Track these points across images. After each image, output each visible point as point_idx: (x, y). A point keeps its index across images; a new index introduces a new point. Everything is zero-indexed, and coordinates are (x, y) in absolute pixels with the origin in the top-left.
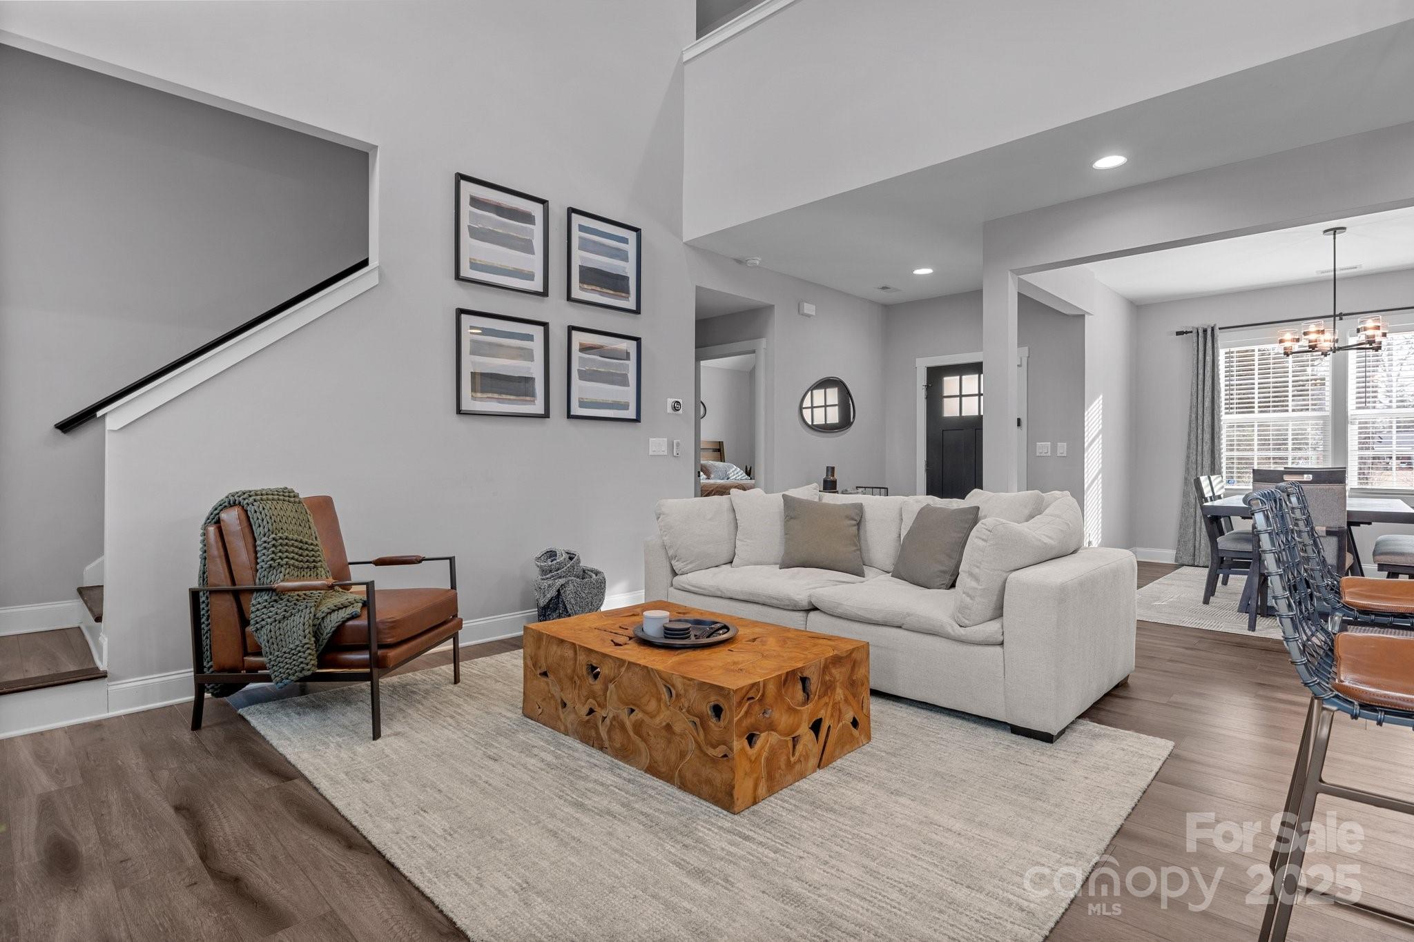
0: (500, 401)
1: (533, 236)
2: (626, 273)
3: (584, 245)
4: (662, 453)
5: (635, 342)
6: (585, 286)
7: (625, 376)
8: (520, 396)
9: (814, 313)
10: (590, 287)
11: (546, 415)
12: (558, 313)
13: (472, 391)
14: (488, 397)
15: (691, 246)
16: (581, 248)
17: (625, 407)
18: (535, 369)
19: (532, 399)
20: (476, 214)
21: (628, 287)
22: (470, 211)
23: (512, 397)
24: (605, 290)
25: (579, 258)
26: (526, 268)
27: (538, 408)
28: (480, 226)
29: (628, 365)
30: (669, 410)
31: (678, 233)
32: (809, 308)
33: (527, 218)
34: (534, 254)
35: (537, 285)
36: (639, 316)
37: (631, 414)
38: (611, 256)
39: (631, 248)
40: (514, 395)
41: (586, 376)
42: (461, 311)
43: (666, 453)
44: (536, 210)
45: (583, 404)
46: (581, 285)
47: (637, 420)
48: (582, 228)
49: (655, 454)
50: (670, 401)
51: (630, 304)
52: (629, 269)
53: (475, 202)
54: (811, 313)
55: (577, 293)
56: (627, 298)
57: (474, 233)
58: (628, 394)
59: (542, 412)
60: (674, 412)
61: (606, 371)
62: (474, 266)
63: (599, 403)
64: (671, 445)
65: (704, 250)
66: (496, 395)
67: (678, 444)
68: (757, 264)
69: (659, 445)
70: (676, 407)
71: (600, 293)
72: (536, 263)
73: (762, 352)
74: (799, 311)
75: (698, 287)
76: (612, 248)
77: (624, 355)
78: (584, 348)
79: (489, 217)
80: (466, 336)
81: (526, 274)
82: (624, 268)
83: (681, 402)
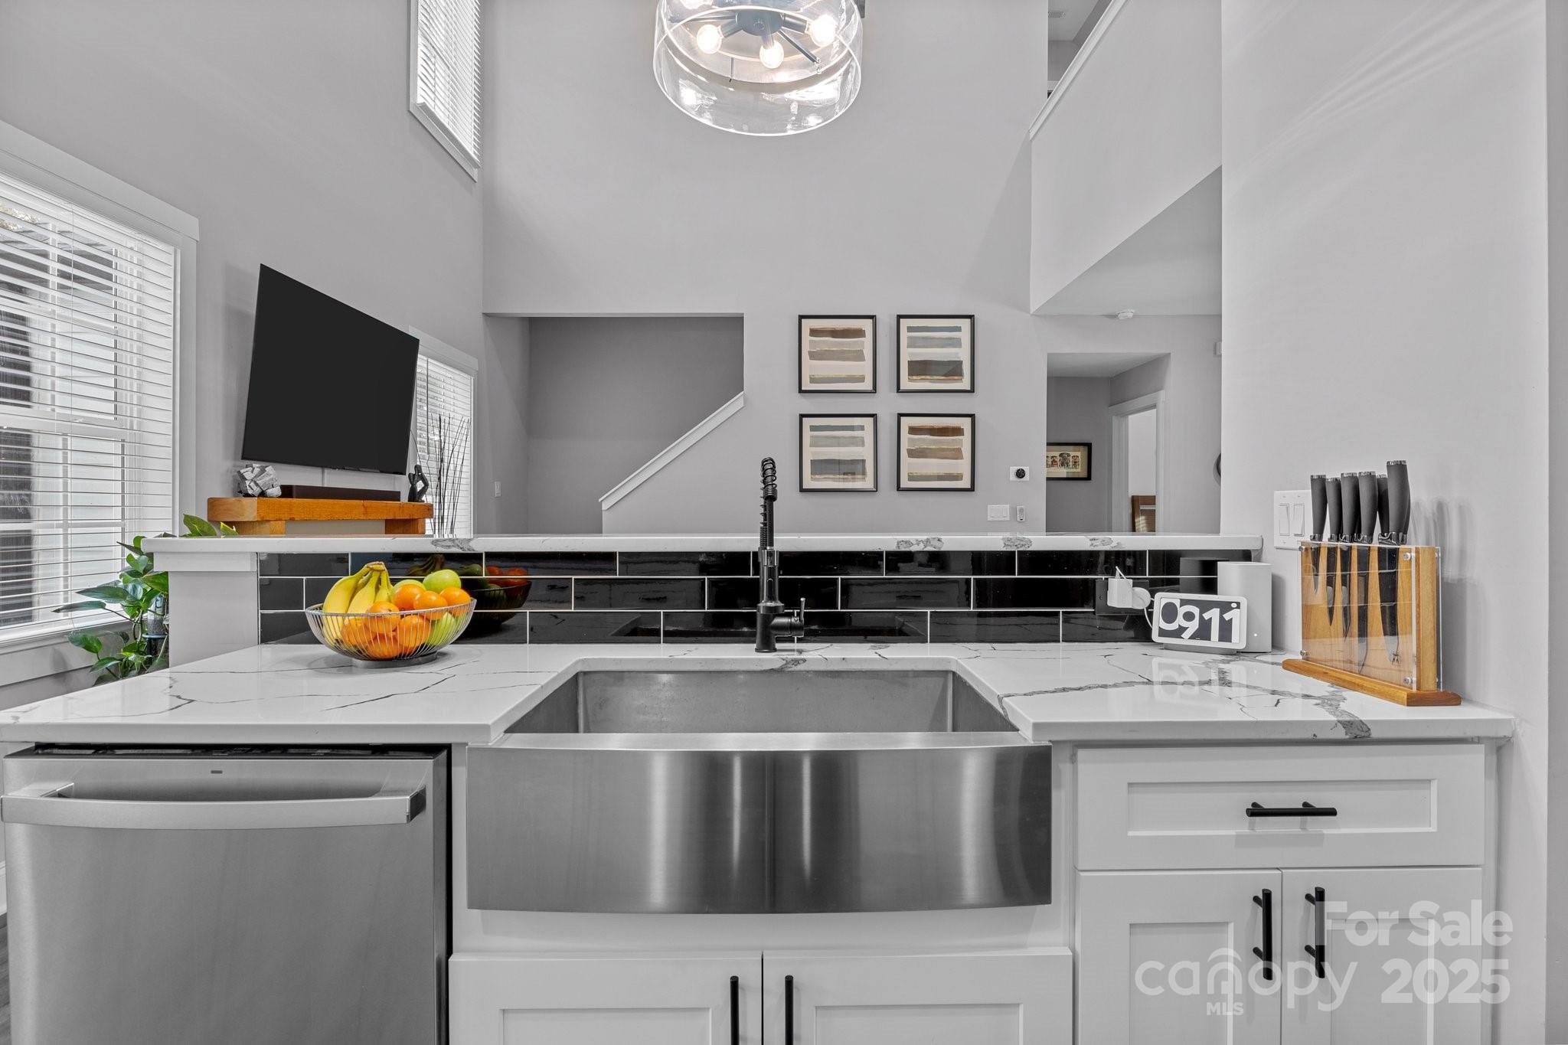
0: (834, 480)
1: (863, 346)
2: (959, 357)
3: (913, 343)
4: (1003, 519)
5: (970, 419)
6: (915, 377)
7: (959, 450)
8: (853, 475)
10: (919, 378)
11: (876, 488)
12: (887, 404)
13: (811, 474)
14: (824, 478)
15: (1036, 315)
16: (909, 346)
17: (957, 477)
18: (866, 453)
20: (815, 342)
21: (961, 370)
22: (809, 340)
23: (845, 477)
24: (935, 377)
25: (907, 355)
26: (857, 373)
27: (868, 483)
28: (818, 349)
29: (961, 440)
30: (1013, 477)
31: (1025, 307)
33: (859, 333)
34: (864, 360)
35: (867, 384)
36: (973, 394)
37: (965, 483)
38: (943, 346)
39: (965, 336)
40: (847, 475)
41: (915, 454)
42: (802, 417)
43: (1008, 518)
44: (867, 325)
45: (911, 478)
46: (910, 377)
47: (972, 489)
48: (911, 329)
49: (993, 519)
50: (1014, 469)
51: (965, 384)
52: (963, 354)
53: (813, 332)
55: (906, 383)
56: (959, 380)
57: (812, 356)
58: (963, 466)
59: (872, 486)
60: (1017, 479)
61: (938, 448)
62: (814, 379)
63: (930, 476)
64: (1014, 511)
65: (1054, 316)
66: (831, 476)
67: (1021, 510)
68: (1130, 315)
69: (999, 511)
70: (1020, 474)
71: (931, 381)
72: (866, 368)
73: (1161, 405)
74: (1215, 353)
75: (1049, 355)
76: (944, 339)
77: (957, 431)
78: (913, 430)
79: (824, 341)
80: (807, 434)
81: (857, 378)
82: (957, 354)
83: (1026, 469)
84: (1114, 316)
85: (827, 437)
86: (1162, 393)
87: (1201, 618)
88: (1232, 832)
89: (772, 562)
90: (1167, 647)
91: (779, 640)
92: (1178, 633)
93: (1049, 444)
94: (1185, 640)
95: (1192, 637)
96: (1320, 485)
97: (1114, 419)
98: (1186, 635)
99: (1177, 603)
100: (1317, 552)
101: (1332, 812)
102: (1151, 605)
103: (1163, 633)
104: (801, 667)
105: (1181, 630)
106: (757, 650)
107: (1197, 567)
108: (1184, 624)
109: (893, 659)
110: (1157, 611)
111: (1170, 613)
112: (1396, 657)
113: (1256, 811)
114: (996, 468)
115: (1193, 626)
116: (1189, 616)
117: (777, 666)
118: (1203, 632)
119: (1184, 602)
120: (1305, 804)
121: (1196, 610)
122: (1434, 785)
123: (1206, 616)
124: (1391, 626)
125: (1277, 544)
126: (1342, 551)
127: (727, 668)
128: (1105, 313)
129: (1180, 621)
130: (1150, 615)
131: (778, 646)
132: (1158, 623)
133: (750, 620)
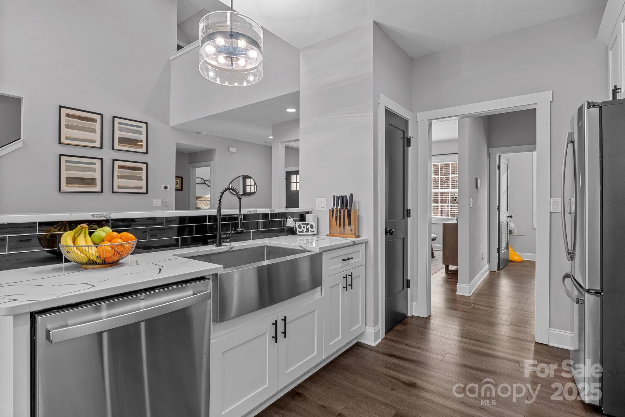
0: (79, 187)
1: (96, 127)
2: (141, 139)
3: (120, 129)
4: (159, 205)
5: (146, 164)
6: (121, 144)
7: (141, 177)
8: (89, 185)
9: (235, 152)
10: (123, 145)
11: (102, 191)
12: (107, 154)
13: (66, 184)
14: (74, 186)
15: (172, 128)
16: (119, 130)
17: (141, 188)
18: (97, 175)
19: (95, 186)
20: (69, 120)
21: (142, 144)
22: (66, 119)
23: (85, 186)
24: (131, 146)
25: (117, 134)
26: (92, 138)
27: (98, 189)
28: (71, 124)
29: (142, 173)
30: (163, 189)
31: (168, 124)
32: (232, 150)
33: (94, 120)
34: (96, 133)
35: (98, 144)
36: (147, 154)
37: (144, 190)
38: (134, 133)
39: (144, 130)
40: (86, 185)
41: (121, 177)
42: (61, 155)
43: (161, 205)
44: (98, 118)
45: (119, 187)
46: (119, 144)
47: (146, 193)
48: (119, 123)
49: (155, 205)
50: (163, 186)
51: (144, 150)
52: (143, 138)
53: (68, 115)
54: (234, 151)
55: (117, 146)
56: (142, 148)
57: (67, 127)
58: (143, 183)
59: (100, 190)
60: (165, 190)
61: (131, 175)
62: (67, 138)
63: (128, 187)
64: (163, 202)
65: (180, 129)
66: (78, 185)
67: (166, 202)
68: (205, 134)
69: (157, 202)
70: (166, 188)
71: (129, 147)
72: (97, 137)
73: (212, 166)
74: (228, 151)
75: (177, 143)
76: (134, 130)
77: (140, 169)
78: (121, 167)
79: (75, 121)
80: (63, 164)
81: (92, 141)
82: (141, 137)
83: (168, 186)
84: (199, 133)
85: (75, 166)
86: (212, 162)
87: (306, 227)
88: (340, 265)
89: (241, 217)
90: (300, 235)
91: (224, 242)
92: (302, 231)
93: (176, 177)
94: (304, 233)
95: (306, 232)
96: (334, 197)
97: (191, 169)
98: (304, 232)
99: (301, 224)
100: (333, 211)
101: (352, 258)
102: (295, 226)
103: (299, 232)
104: (233, 249)
105: (303, 231)
106: (216, 246)
107: (299, 216)
108: (303, 229)
109: (254, 244)
110: (297, 227)
111: (300, 227)
112: (351, 230)
113: (344, 260)
114: (156, 185)
115: (305, 229)
116: (304, 227)
117: (227, 250)
118: (307, 231)
119: (302, 224)
120: (348, 258)
121: (305, 226)
122: (360, 252)
123: (307, 227)
124: (350, 224)
125: (317, 210)
126: (339, 210)
127: (214, 252)
128: (196, 131)
129: (302, 229)
130: (296, 228)
131: (223, 244)
132: (298, 229)
133: (214, 237)
